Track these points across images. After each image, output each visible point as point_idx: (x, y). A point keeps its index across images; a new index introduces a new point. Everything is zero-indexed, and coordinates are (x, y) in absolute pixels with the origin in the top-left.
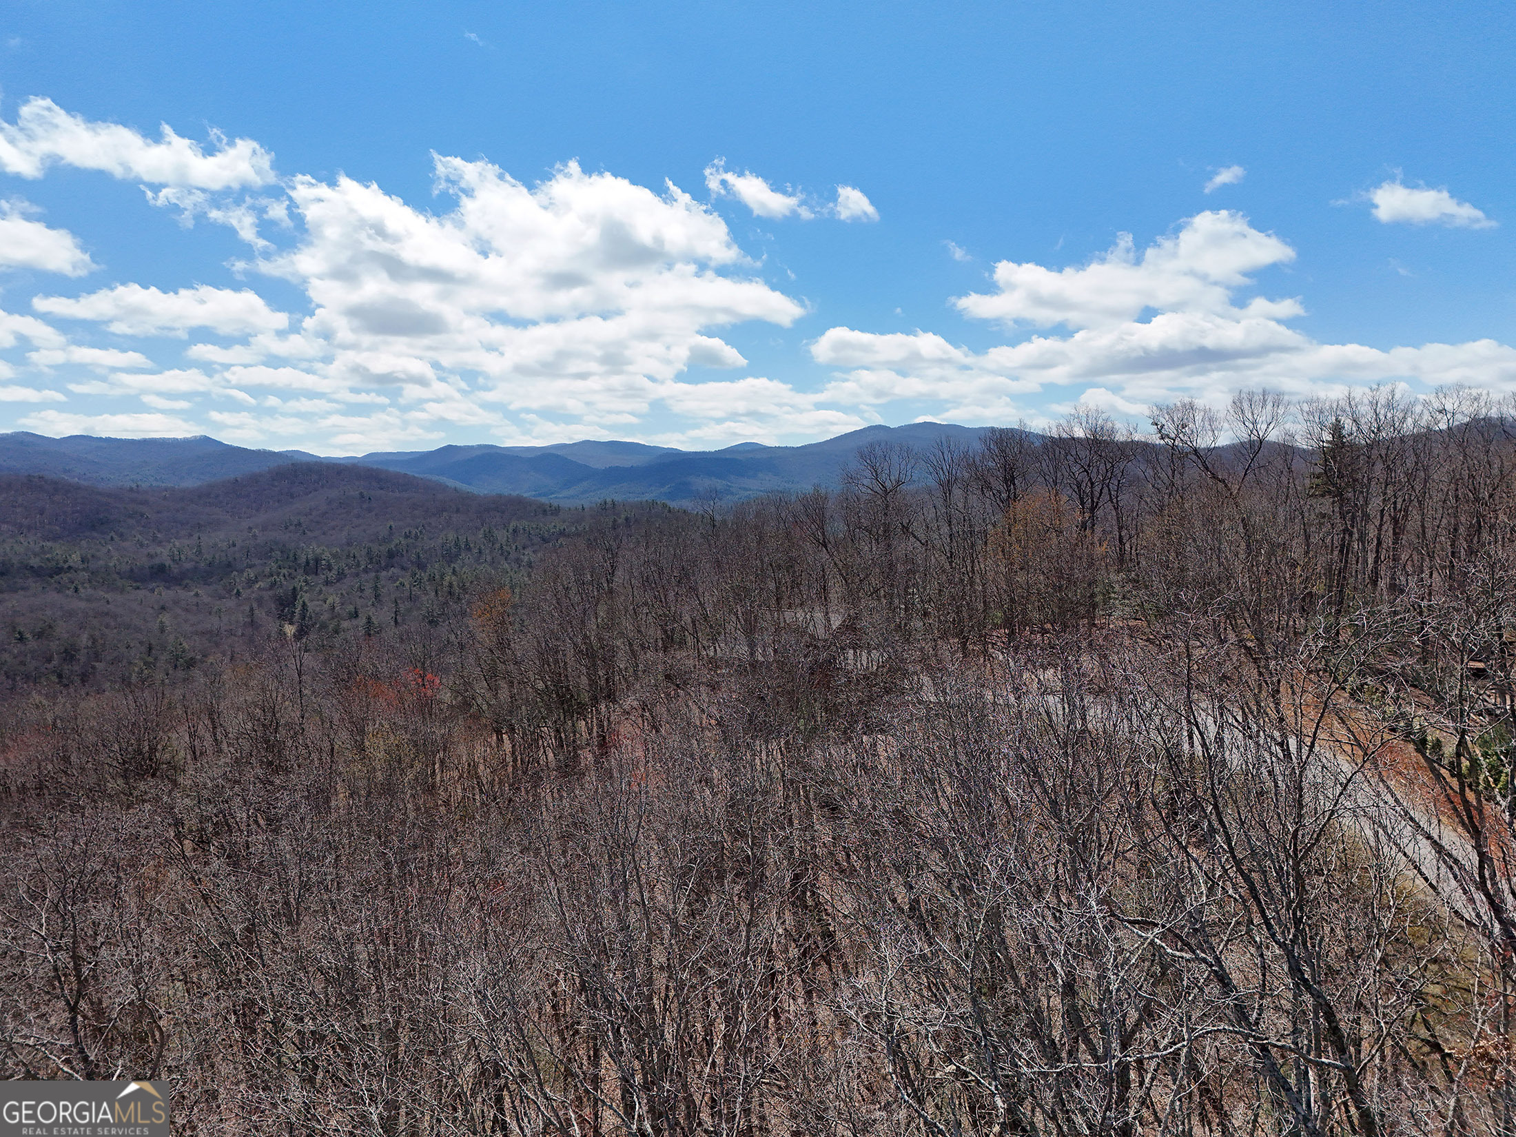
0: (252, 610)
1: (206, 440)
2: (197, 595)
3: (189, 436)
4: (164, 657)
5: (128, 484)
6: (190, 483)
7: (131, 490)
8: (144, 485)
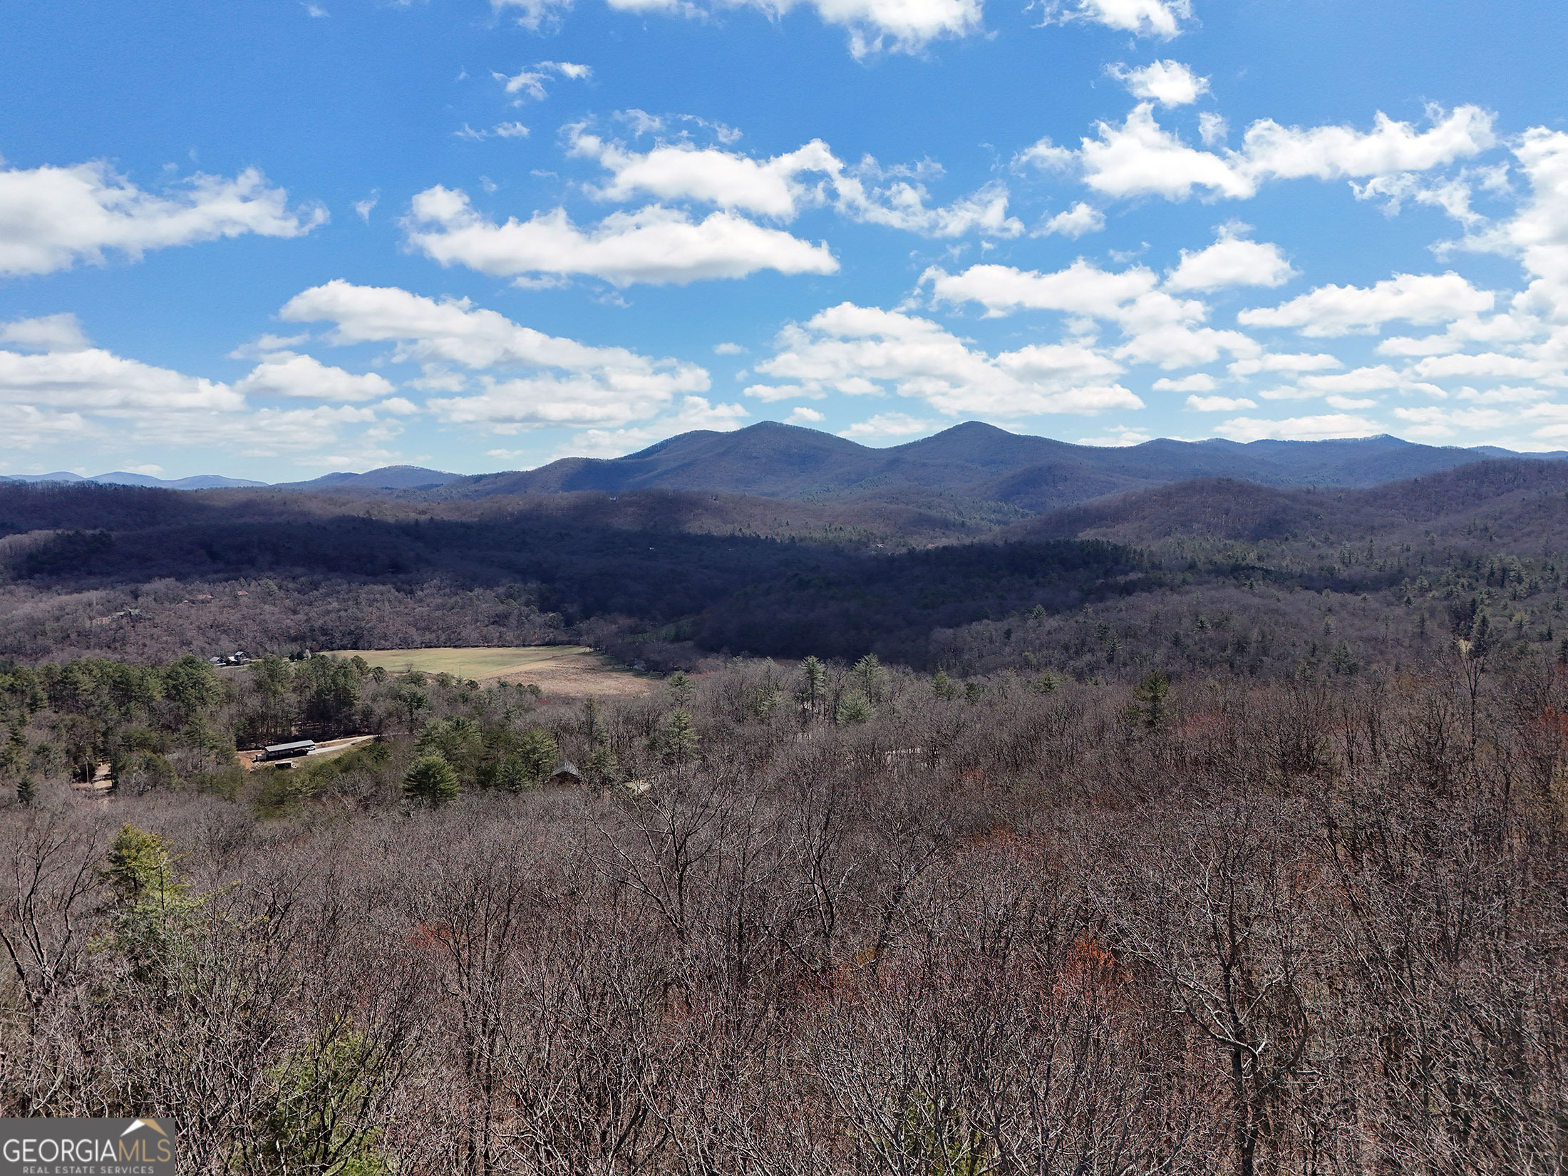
0: (1423, 621)
1: (1387, 439)
2: (1365, 599)
3: (1369, 435)
4: (1328, 659)
5: (1304, 487)
6: (1368, 485)
7: (1308, 492)
8: (1321, 487)
